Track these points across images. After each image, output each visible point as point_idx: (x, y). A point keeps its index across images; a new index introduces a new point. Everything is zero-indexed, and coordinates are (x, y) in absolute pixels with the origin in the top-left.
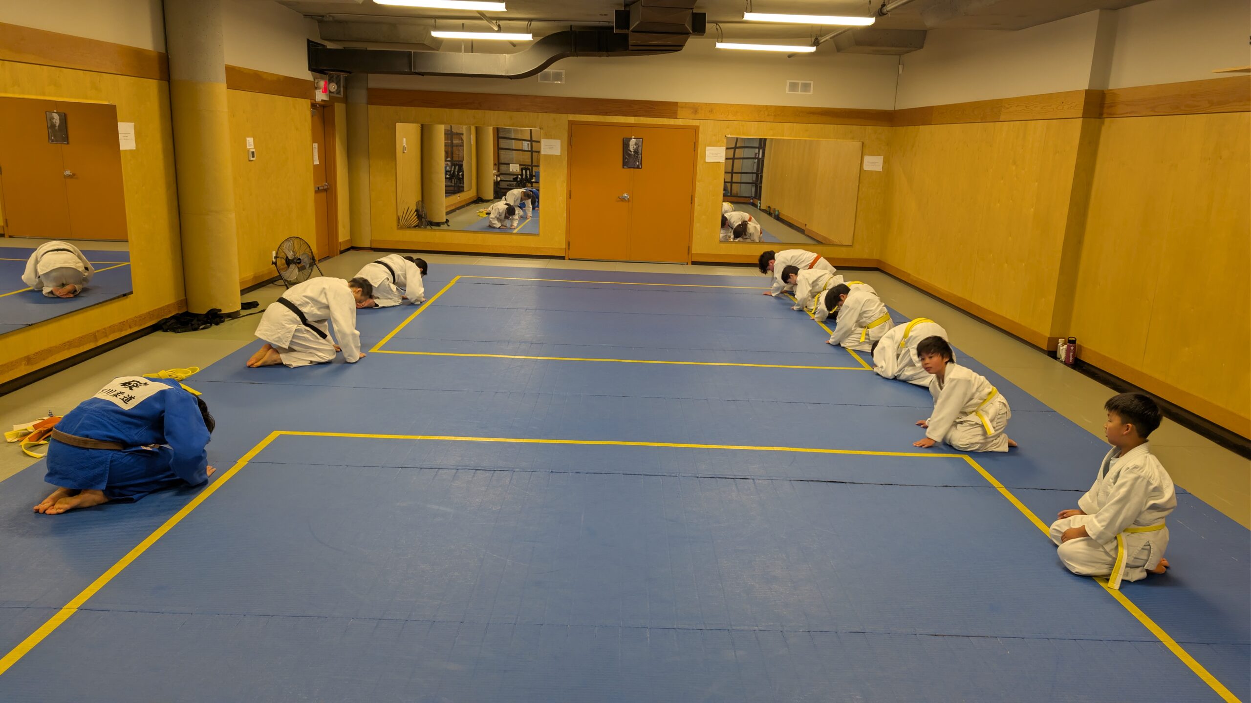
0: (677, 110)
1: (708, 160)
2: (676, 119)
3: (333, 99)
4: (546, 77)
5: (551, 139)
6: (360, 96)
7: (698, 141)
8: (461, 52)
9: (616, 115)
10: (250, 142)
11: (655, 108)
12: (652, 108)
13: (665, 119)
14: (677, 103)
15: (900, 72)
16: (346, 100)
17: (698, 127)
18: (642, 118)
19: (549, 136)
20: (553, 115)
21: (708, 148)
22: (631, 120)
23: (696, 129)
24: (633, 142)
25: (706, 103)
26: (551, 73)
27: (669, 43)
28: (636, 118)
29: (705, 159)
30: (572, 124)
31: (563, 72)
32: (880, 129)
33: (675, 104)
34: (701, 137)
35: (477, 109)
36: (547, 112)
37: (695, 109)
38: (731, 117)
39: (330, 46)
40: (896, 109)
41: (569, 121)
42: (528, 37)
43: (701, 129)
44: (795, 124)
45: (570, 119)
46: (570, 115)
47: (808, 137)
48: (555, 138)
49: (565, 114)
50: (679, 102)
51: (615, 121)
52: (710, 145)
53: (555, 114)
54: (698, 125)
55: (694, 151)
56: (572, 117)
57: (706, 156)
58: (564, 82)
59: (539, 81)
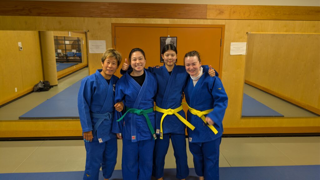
0: (206, 12)
1: (232, 53)
2: (205, 20)
5: (98, 40)
7: (224, 38)
9: (154, 18)
13: (197, 20)
14: (206, 5)
17: (224, 26)
18: (176, 20)
19: (95, 38)
20: (97, 19)
21: (232, 43)
22: (167, 21)
23: (222, 28)
24: (169, 40)
25: (232, 5)
28: (171, 19)
29: (230, 53)
30: (115, 26)
33: (205, 7)
34: (226, 34)
35: (27, 15)
36: (92, 17)
37: (221, 10)
38: (252, 17)
41: (112, 23)
43: (226, 27)
44: (304, 21)
45: (113, 22)
46: (113, 18)
47: (315, 32)
48: (100, 39)
49: (109, 18)
50: (208, 5)
51: (153, 23)
52: (234, 41)
53: (99, 18)
54: (224, 24)
55: (221, 46)
56: (114, 20)
57: (231, 50)
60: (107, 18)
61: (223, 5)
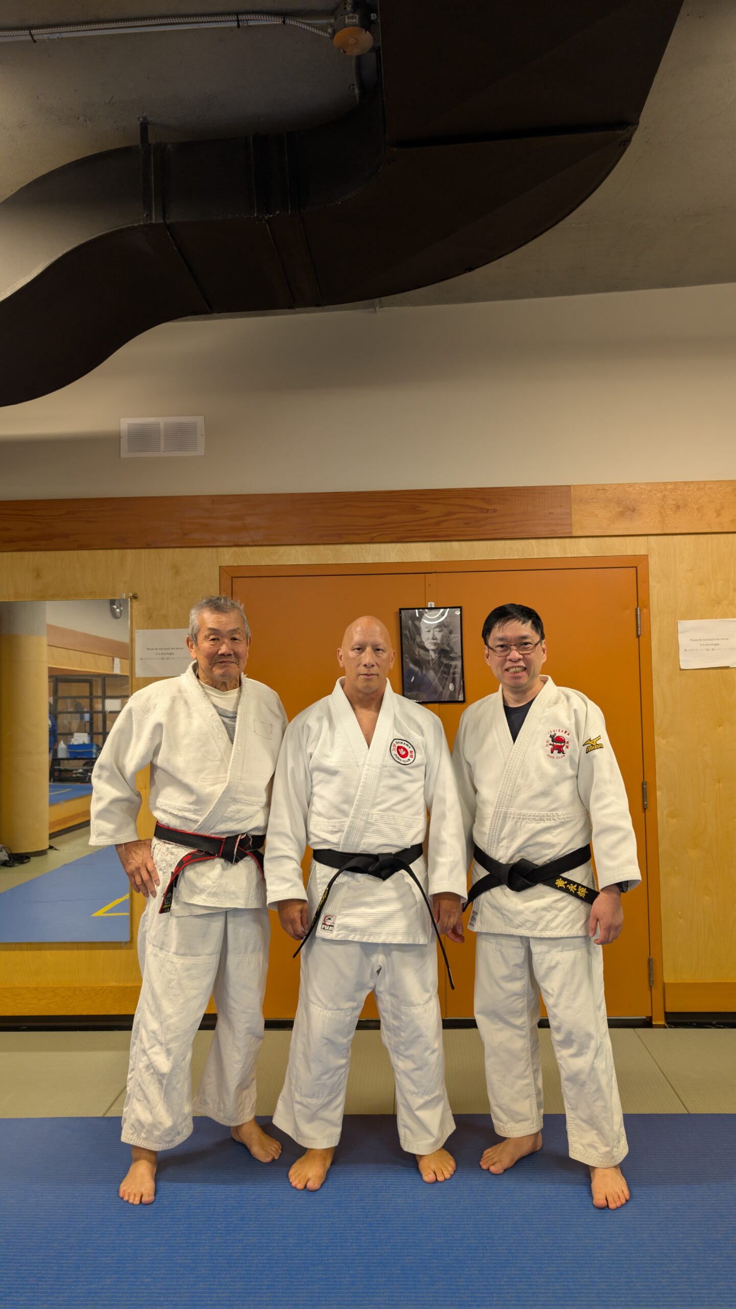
0: (570, 512)
1: (687, 662)
2: (568, 540)
4: (147, 441)
5: (168, 627)
7: (647, 606)
9: (372, 541)
11: (495, 511)
13: (533, 541)
14: (568, 486)
17: (645, 558)
18: (455, 545)
19: (159, 620)
20: (169, 555)
21: (683, 625)
22: (421, 553)
23: (636, 566)
24: (431, 621)
25: (665, 484)
26: (162, 426)
28: (437, 545)
29: (677, 660)
30: (232, 578)
31: (199, 420)
33: (561, 494)
34: (657, 591)
36: (148, 546)
37: (626, 503)
41: (220, 567)
43: (654, 566)
45: (224, 564)
46: (225, 549)
48: (178, 625)
49: (210, 549)
50: (574, 486)
51: (370, 560)
52: (691, 614)
53: (177, 550)
54: (642, 552)
55: (638, 636)
56: (229, 557)
57: (681, 650)
58: (201, 451)
59: (124, 454)
60: (205, 550)
61: (630, 485)
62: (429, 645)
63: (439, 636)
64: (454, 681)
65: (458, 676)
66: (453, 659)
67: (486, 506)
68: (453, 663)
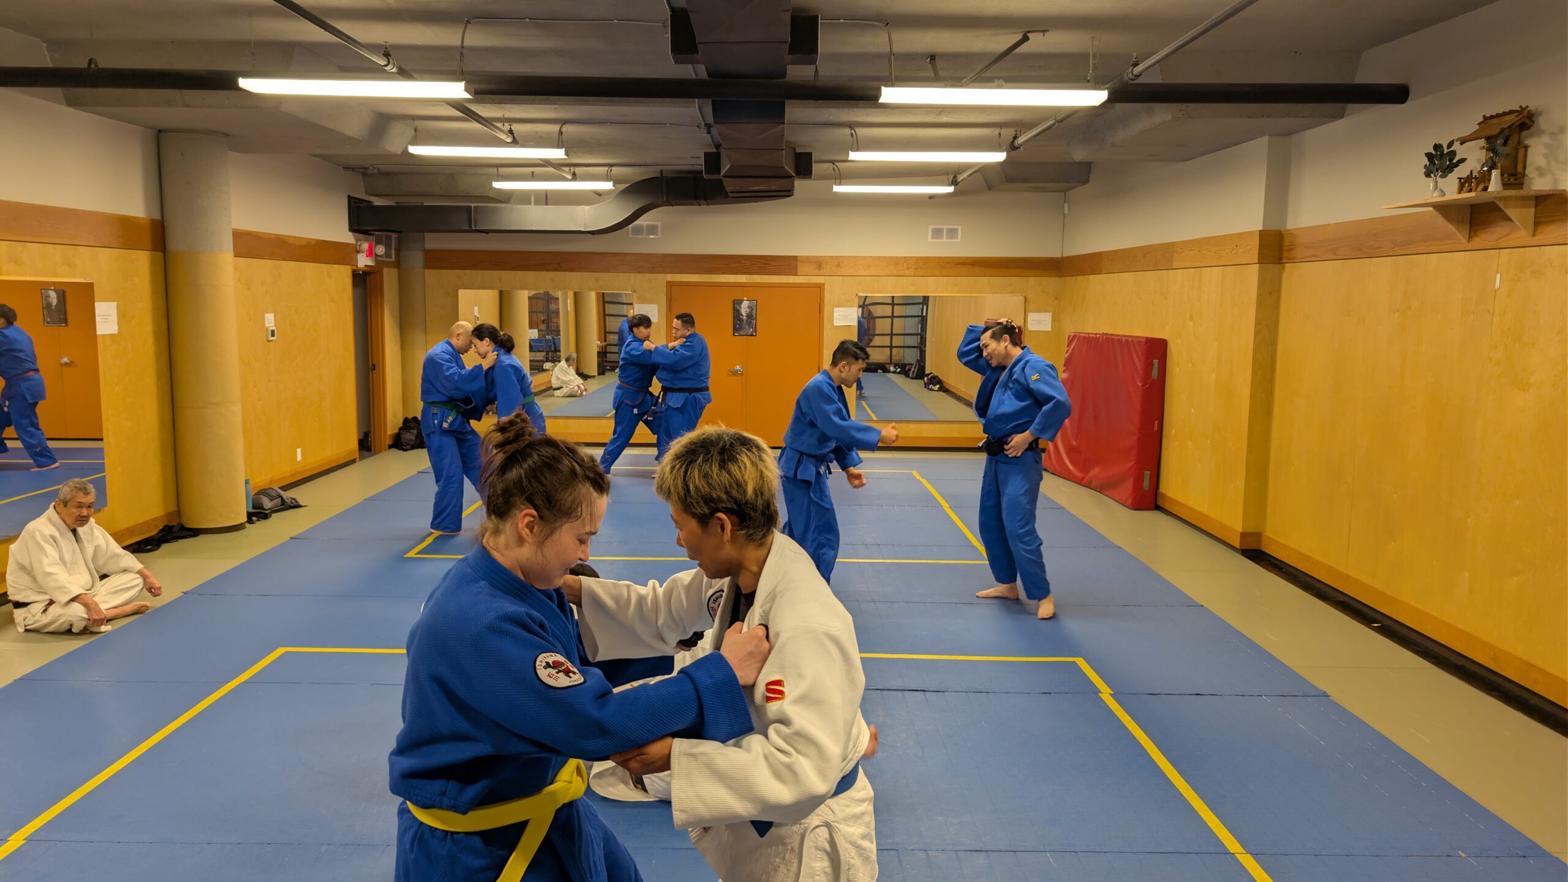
0: (797, 266)
1: (836, 323)
2: (796, 276)
3: (380, 264)
4: (638, 230)
5: (646, 303)
6: (415, 259)
7: (823, 302)
8: (531, 205)
9: (724, 274)
10: (270, 321)
11: (770, 264)
12: (767, 264)
13: (784, 276)
14: (796, 257)
15: (1066, 211)
16: (398, 264)
17: (823, 285)
18: (755, 276)
19: (643, 300)
20: (647, 276)
21: (836, 309)
22: (742, 279)
23: (821, 287)
24: (745, 304)
25: (832, 257)
26: (645, 225)
27: (774, 188)
28: (748, 275)
29: (833, 323)
30: (671, 285)
31: (659, 224)
32: (1045, 280)
34: (827, 296)
35: (556, 270)
36: (640, 272)
37: (818, 263)
38: (862, 272)
39: (378, 202)
40: (1064, 256)
41: (667, 282)
42: (608, 186)
43: (827, 287)
44: (941, 278)
45: (668, 280)
46: (668, 274)
47: (958, 293)
48: (651, 303)
49: (663, 274)
50: (799, 256)
51: (723, 281)
52: (838, 306)
53: (651, 274)
54: (823, 282)
55: (820, 313)
56: (671, 277)
57: (834, 319)
58: (659, 236)
59: (630, 236)
60: (661, 274)
61: (820, 257)
62: (744, 314)
63: (748, 311)
64: (752, 328)
65: (754, 326)
66: (752, 320)
67: (766, 262)
68: (753, 321)
